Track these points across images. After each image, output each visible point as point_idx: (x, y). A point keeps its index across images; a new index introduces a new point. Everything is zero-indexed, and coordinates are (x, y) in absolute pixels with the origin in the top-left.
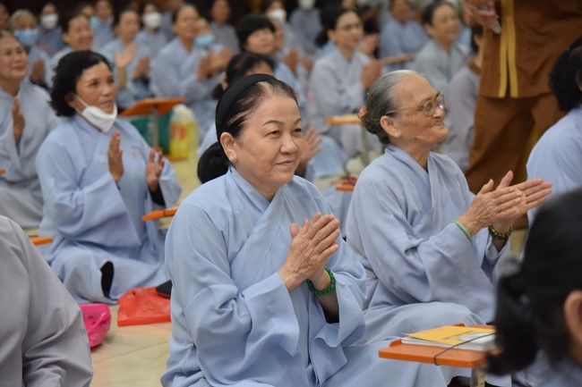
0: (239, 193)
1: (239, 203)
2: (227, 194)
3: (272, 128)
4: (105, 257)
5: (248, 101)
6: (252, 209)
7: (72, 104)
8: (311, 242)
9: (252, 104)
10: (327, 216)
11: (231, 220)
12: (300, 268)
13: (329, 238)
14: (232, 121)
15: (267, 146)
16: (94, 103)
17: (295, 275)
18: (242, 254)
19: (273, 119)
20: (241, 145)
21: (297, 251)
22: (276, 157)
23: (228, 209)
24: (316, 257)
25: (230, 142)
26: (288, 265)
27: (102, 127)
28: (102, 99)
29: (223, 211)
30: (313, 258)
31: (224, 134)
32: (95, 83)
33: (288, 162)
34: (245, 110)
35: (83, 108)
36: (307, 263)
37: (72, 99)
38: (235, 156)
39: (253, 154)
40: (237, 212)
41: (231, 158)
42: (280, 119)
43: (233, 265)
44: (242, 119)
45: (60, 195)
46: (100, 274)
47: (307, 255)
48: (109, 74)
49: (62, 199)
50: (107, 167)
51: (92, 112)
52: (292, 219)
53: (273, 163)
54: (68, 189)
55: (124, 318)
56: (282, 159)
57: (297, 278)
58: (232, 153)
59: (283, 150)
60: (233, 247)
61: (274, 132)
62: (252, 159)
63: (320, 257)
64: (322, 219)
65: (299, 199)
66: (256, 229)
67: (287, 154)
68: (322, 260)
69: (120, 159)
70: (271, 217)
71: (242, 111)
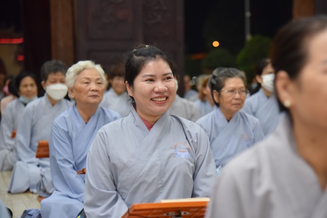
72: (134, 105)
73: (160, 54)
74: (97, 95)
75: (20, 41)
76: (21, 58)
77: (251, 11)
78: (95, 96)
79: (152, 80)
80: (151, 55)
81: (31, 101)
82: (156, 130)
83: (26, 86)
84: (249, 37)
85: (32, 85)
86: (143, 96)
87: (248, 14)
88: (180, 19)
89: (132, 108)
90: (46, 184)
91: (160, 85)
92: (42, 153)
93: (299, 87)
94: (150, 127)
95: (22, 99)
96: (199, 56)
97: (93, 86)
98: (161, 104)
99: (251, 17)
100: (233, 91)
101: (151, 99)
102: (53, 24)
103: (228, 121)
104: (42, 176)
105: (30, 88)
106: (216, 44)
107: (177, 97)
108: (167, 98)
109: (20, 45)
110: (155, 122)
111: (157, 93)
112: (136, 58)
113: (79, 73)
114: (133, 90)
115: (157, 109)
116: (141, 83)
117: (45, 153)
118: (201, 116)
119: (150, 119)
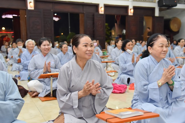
0: (151, 61)
1: (151, 63)
2: (148, 60)
3: (161, 45)
4: (128, 77)
5: (155, 39)
6: (154, 64)
7: (125, 49)
8: (168, 73)
9: (156, 39)
10: (172, 66)
11: (149, 66)
12: (165, 79)
13: (172, 71)
14: (151, 43)
15: (160, 49)
16: (129, 49)
17: (164, 81)
18: (151, 74)
19: (162, 43)
20: (153, 49)
21: (164, 75)
22: (161, 52)
23: (148, 64)
24: (169, 76)
25: (150, 49)
26: (162, 79)
27: (130, 53)
28: (130, 48)
29: (147, 64)
30: (168, 77)
31: (149, 47)
32: (129, 45)
33: (164, 53)
34: (154, 41)
35: (127, 50)
36: (167, 78)
37: (125, 48)
38: (151, 52)
39: (156, 51)
40: (150, 65)
41: (150, 52)
42: (163, 43)
43: (149, 77)
44: (153, 43)
45: (122, 65)
46: (127, 80)
47: (167, 76)
48: (132, 43)
49: (122, 66)
50: (131, 60)
51: (128, 50)
52: (164, 67)
53: (160, 53)
54: (124, 64)
55: (130, 88)
56: (163, 52)
57: (164, 82)
58: (150, 51)
59: (163, 50)
60: (149, 73)
61: (162, 46)
62: (155, 52)
63: (170, 76)
64: (170, 67)
65: (166, 63)
66: (155, 69)
67: (164, 51)
68: (171, 77)
69: (134, 59)
70: (159, 66)
71: (153, 41)
72: (41, 51)
73: (47, 39)
74: (33, 47)
75: (13, 32)
76: (13, 37)
77: (70, 26)
78: (32, 48)
79: (45, 46)
80: (45, 40)
81: (15, 49)
82: (46, 57)
83: (14, 45)
84: (70, 33)
85: (15, 45)
86: (43, 49)
87: (70, 27)
88: (53, 29)
89: (41, 52)
90: (20, 69)
91: (47, 47)
92: (19, 61)
93: (78, 49)
94: (45, 56)
95: (13, 48)
96: (58, 37)
97: (31, 45)
98: (47, 51)
99: (70, 28)
100: (65, 47)
101: (45, 50)
102: (21, 29)
103: (64, 54)
104: (19, 67)
105: (15, 46)
106: (62, 34)
107: (52, 48)
108: (48, 50)
109: (13, 33)
110: (46, 55)
111: (46, 49)
112: (41, 40)
113: (28, 42)
114: (40, 48)
115: (46, 52)
116: (42, 46)
117: (20, 62)
118: (59, 53)
119: (45, 54)
